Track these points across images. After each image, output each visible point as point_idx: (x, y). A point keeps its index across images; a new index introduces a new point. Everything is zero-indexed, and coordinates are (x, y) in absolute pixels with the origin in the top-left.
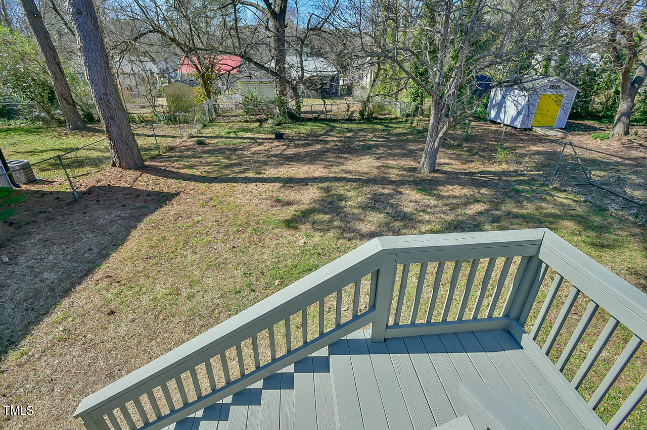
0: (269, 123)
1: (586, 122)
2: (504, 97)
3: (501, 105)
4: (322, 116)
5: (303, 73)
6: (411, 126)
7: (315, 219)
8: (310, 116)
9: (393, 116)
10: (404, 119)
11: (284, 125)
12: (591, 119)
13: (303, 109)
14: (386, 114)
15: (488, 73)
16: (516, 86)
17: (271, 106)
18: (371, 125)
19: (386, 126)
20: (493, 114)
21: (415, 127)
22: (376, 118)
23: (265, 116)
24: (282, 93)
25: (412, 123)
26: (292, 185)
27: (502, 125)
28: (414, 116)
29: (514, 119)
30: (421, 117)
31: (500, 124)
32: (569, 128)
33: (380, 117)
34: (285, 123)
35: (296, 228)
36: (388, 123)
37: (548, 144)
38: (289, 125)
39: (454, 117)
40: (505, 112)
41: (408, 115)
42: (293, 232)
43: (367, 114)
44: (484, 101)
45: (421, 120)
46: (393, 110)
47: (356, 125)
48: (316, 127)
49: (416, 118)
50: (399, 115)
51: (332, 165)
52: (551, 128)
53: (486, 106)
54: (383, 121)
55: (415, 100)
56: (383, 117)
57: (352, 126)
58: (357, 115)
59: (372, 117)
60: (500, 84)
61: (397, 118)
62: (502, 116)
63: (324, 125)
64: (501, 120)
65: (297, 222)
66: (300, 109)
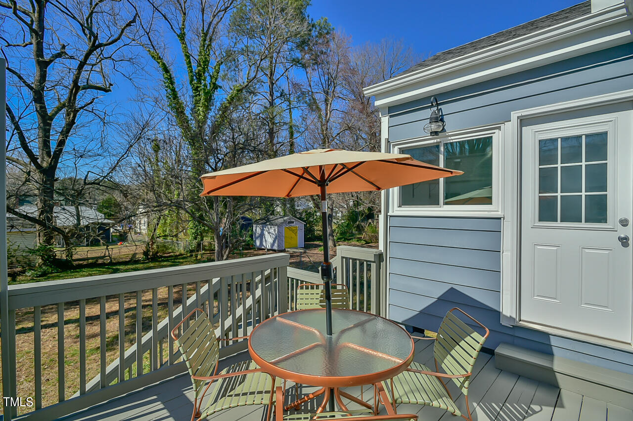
0: (26, 276)
1: (315, 243)
2: (262, 230)
3: (262, 236)
4: (100, 261)
5: (79, 220)
6: (196, 259)
7: (132, 338)
8: (85, 263)
9: (178, 254)
10: (189, 255)
11: (49, 275)
12: (318, 241)
13: (75, 257)
14: (170, 253)
15: (248, 215)
16: (268, 223)
17: (31, 257)
18: (157, 263)
19: (172, 262)
20: (258, 243)
21: (200, 259)
22: (161, 257)
23: (19, 269)
24: (48, 241)
25: (197, 257)
26: (90, 322)
27: (266, 250)
28: (198, 251)
29: (273, 245)
30: (203, 251)
31: (265, 249)
32: (307, 247)
33: (166, 255)
34: (52, 273)
35: (114, 349)
36: (174, 259)
37: (296, 258)
38: (58, 274)
39: (232, 243)
40: (266, 241)
41: (192, 251)
42: (112, 353)
43: (151, 254)
44: (250, 233)
45: (204, 254)
46: (176, 249)
47: (142, 265)
48: (95, 272)
49: (200, 253)
50: (183, 252)
51: (130, 299)
52: (296, 248)
53: (251, 236)
54: (169, 258)
55: (195, 238)
56: (168, 255)
57: (137, 266)
58: (140, 256)
59: (157, 256)
60: (257, 222)
61: (181, 255)
62: (264, 244)
63: (105, 269)
64: (264, 247)
65: (113, 345)
66: (71, 257)
